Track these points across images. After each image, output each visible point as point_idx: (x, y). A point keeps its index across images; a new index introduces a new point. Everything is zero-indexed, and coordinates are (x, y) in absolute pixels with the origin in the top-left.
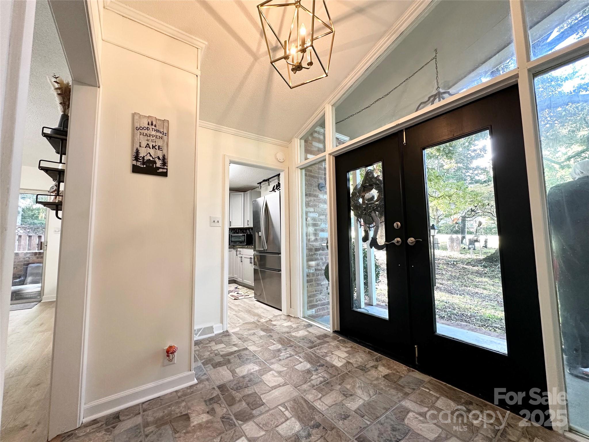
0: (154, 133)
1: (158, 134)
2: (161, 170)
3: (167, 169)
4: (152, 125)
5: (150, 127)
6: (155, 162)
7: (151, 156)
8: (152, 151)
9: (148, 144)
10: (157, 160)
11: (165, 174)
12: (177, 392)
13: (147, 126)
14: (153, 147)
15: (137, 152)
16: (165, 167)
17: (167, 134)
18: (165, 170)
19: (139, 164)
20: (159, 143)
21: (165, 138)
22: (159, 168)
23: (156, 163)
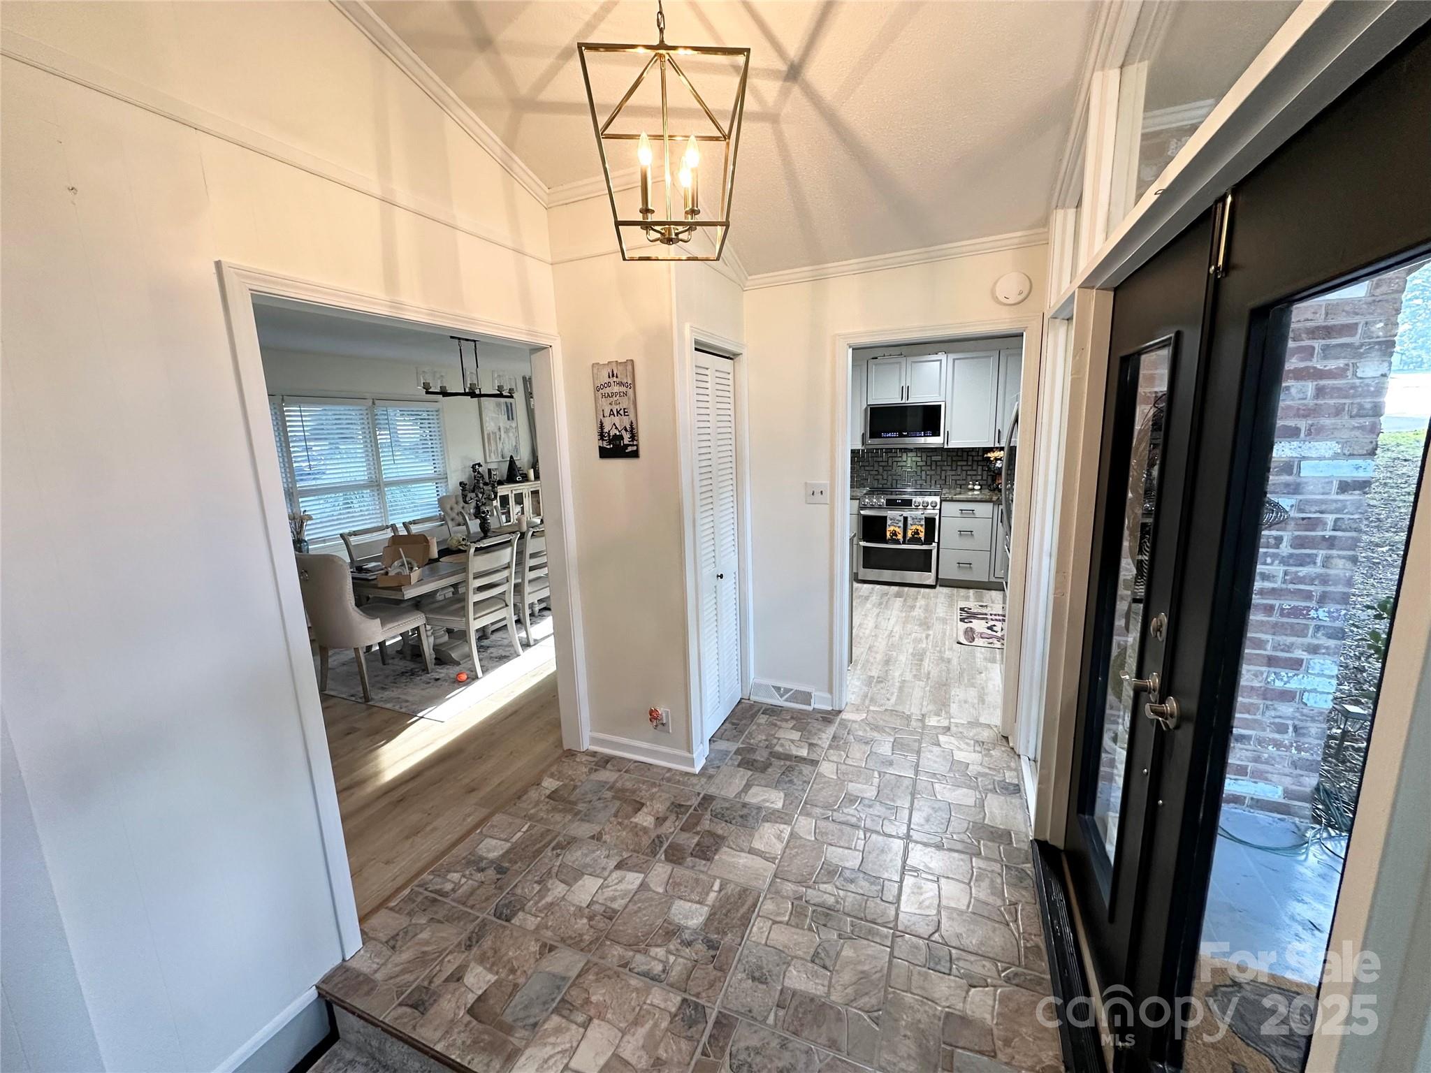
0: (616, 389)
1: (623, 389)
2: (630, 449)
3: (637, 445)
4: (613, 376)
5: (612, 380)
6: (621, 437)
7: (616, 428)
8: (616, 420)
9: (611, 410)
10: (623, 432)
11: (635, 454)
12: (669, 770)
13: (607, 380)
14: (618, 412)
15: (602, 427)
16: (635, 443)
17: (633, 385)
18: (635, 448)
19: (605, 444)
20: (625, 403)
21: (630, 392)
22: (626, 446)
23: (623, 439)
